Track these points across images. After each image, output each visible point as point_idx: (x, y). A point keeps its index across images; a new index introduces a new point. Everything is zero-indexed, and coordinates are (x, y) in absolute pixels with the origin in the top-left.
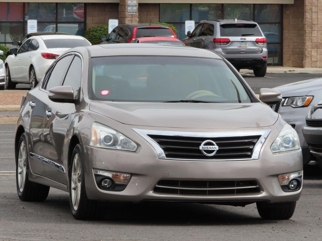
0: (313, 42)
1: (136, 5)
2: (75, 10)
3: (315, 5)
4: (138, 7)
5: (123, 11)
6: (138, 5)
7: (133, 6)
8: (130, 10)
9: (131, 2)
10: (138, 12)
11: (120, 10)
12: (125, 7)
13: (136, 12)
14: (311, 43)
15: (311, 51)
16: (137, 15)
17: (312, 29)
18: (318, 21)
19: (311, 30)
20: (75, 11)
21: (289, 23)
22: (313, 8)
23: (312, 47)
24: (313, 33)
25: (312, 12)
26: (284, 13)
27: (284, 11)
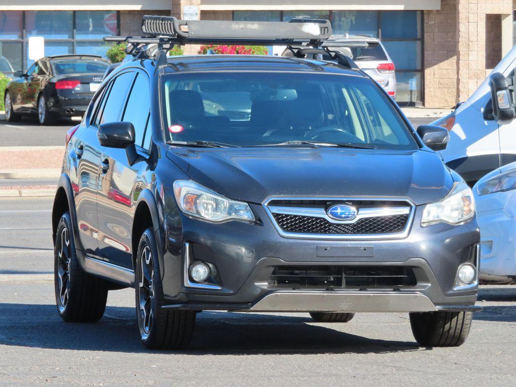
0: (470, 68)
1: (197, 14)
2: (106, 20)
3: (473, 11)
4: (200, 17)
6: (199, 12)
7: (192, 15)
9: (190, 9)
12: (179, 16)
14: (468, 71)
15: (468, 83)
17: (468, 48)
18: (479, 35)
19: (467, 50)
20: (107, 22)
21: (434, 40)
22: (471, 16)
23: (469, 77)
24: (470, 55)
25: (469, 22)
26: (425, 25)
27: (425, 21)
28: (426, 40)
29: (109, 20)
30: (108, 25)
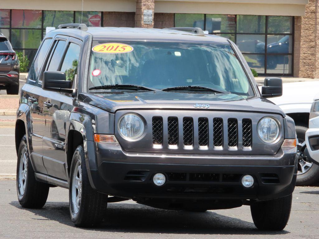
1: (152, 15)
2: (90, 18)
4: (154, 17)
5: (139, 21)
6: (153, 14)
7: (148, 15)
8: (145, 19)
9: (147, 11)
10: (153, 22)
11: (136, 19)
12: (141, 16)
13: (151, 22)
16: (153, 24)
20: (91, 20)
26: (295, 26)
27: (295, 23)
28: (295, 35)
29: (92, 19)
30: (90, 21)
